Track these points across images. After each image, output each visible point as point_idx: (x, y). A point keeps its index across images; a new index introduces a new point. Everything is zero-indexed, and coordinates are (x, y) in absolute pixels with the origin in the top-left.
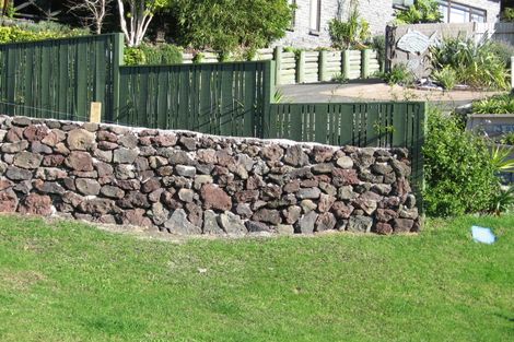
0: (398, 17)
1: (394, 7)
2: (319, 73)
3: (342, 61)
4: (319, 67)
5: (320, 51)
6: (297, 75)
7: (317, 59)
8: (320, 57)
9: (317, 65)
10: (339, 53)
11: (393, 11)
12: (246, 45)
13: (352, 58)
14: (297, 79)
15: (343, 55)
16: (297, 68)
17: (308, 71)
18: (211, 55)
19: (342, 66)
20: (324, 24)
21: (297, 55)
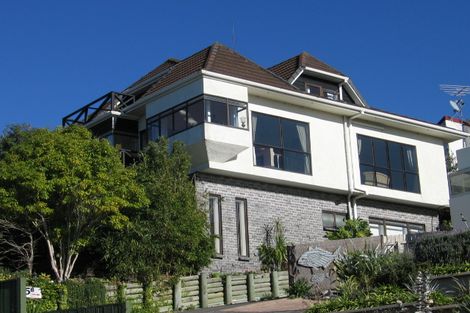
0: (330, 238)
1: (324, 229)
2: (248, 294)
3: (272, 281)
4: (248, 289)
5: (248, 274)
6: (225, 297)
7: (245, 282)
8: (248, 280)
9: (245, 287)
10: (268, 275)
11: (324, 233)
12: (171, 274)
13: (281, 278)
14: (225, 300)
15: (271, 276)
16: (225, 291)
17: (235, 293)
18: (136, 285)
19: (272, 286)
20: (254, 250)
21: (224, 280)
